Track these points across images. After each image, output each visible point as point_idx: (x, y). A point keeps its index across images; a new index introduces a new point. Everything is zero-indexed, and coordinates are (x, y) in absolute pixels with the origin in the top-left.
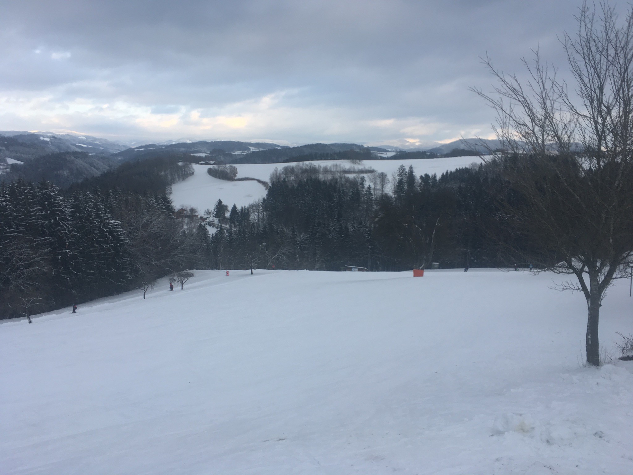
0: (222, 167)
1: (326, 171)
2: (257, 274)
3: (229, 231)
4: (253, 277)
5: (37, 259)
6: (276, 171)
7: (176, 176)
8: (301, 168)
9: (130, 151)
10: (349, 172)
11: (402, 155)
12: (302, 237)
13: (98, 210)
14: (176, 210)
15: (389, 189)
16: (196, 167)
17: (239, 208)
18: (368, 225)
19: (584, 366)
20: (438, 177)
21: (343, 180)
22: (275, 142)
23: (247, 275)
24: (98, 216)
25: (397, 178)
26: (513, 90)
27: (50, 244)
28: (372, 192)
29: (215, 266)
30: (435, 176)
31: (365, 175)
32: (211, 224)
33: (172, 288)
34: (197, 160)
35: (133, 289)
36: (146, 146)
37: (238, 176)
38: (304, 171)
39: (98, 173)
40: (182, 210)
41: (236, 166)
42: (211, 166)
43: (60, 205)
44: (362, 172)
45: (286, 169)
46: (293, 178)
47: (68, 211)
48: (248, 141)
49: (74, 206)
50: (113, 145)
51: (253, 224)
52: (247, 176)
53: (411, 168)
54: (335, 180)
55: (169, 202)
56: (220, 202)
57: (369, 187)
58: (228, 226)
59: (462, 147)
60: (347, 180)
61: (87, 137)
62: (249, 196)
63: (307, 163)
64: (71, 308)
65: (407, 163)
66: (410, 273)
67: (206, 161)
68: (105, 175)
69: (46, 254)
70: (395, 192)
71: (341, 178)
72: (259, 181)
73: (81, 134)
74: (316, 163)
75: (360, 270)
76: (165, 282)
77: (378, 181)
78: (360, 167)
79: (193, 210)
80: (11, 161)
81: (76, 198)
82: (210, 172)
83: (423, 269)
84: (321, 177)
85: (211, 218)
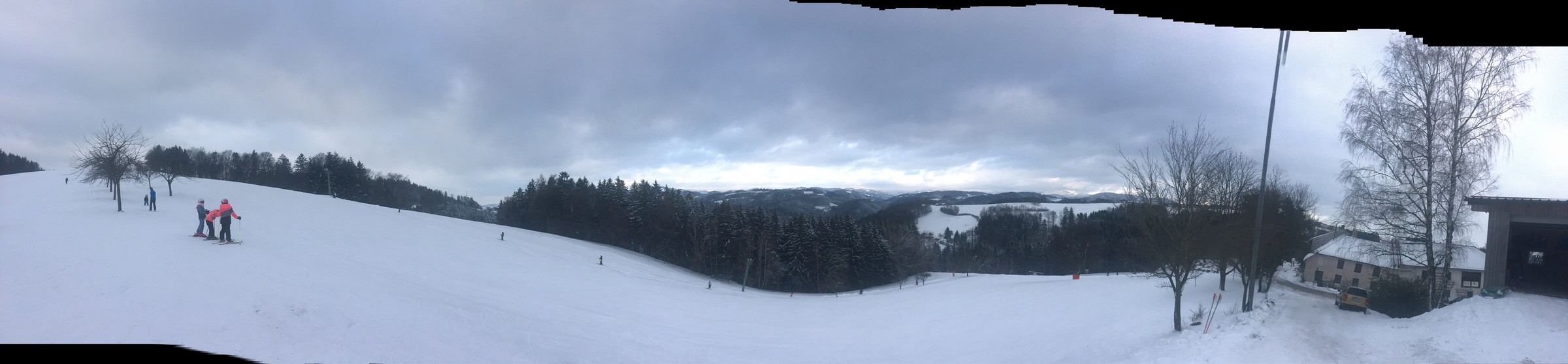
0: (949, 207)
1: (1016, 209)
2: (971, 276)
3: (953, 247)
4: (968, 278)
5: (842, 260)
6: (984, 209)
7: (921, 213)
8: (1000, 208)
9: (894, 198)
10: (1031, 210)
11: (1066, 200)
12: (1001, 251)
13: (875, 233)
14: (921, 233)
15: (1058, 222)
16: (933, 207)
17: (960, 233)
18: (1044, 244)
19: (1173, 332)
20: (1088, 215)
21: (1028, 216)
22: (983, 191)
23: (964, 277)
24: (875, 237)
25: (1063, 215)
26: (1134, 168)
27: (850, 252)
28: (1047, 223)
29: (944, 270)
30: (1086, 214)
31: (1042, 213)
32: (942, 243)
33: (917, 284)
34: (934, 203)
35: (895, 282)
36: (904, 195)
37: (960, 212)
38: (1002, 209)
39: (875, 211)
40: (924, 234)
41: (958, 206)
42: (942, 206)
43: (855, 230)
44: (1040, 210)
45: (990, 208)
46: (995, 214)
47: (859, 233)
48: (967, 191)
49: (863, 231)
50: (884, 194)
51: (969, 243)
52: (965, 212)
53: (1071, 209)
54: (1022, 215)
55: (916, 229)
56: (948, 229)
57: (1045, 220)
58: (952, 244)
59: (1103, 197)
60: (1030, 215)
61: (871, 190)
62: (966, 225)
63: (1004, 204)
64: (859, 291)
65: (1069, 206)
66: (1071, 277)
67: (939, 203)
68: (880, 212)
69: (846, 257)
70: (1061, 224)
71: (1026, 214)
72: (973, 216)
73: (867, 189)
74: (1010, 204)
75: (1038, 274)
76: (913, 279)
77: (1051, 216)
78: (1039, 207)
79: (931, 234)
80: (832, 205)
81: (864, 226)
82: (942, 210)
83: (1079, 274)
84: (1013, 213)
85: (942, 239)
